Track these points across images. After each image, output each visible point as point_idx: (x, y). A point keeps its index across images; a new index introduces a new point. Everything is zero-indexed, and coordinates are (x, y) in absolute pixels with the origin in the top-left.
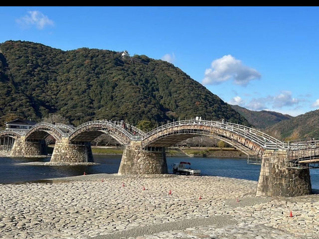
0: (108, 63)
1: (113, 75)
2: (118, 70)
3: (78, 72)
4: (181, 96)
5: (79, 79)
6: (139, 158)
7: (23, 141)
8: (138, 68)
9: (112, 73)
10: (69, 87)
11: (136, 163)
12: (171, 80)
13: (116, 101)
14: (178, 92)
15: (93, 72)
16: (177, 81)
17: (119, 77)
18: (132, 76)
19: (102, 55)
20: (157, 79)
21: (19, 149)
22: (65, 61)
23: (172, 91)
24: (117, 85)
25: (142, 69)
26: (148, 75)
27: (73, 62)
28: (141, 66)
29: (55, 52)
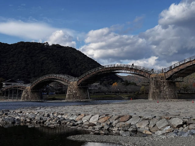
0: (37, 50)
1: (40, 57)
2: (43, 54)
3: (19, 56)
4: (84, 67)
5: (20, 61)
6: (164, 86)
7: (29, 90)
8: (55, 52)
9: (40, 56)
10: (15, 66)
11: (163, 91)
12: (76, 58)
13: (45, 72)
14: (82, 65)
15: (28, 56)
16: (80, 58)
17: (45, 58)
18: (52, 57)
19: (33, 46)
20: (67, 58)
21: (26, 96)
22: (11, 50)
23: (77, 64)
24: (44, 63)
25: (58, 52)
26: (62, 56)
27: (15, 51)
28: (57, 50)
29: (4, 45)
